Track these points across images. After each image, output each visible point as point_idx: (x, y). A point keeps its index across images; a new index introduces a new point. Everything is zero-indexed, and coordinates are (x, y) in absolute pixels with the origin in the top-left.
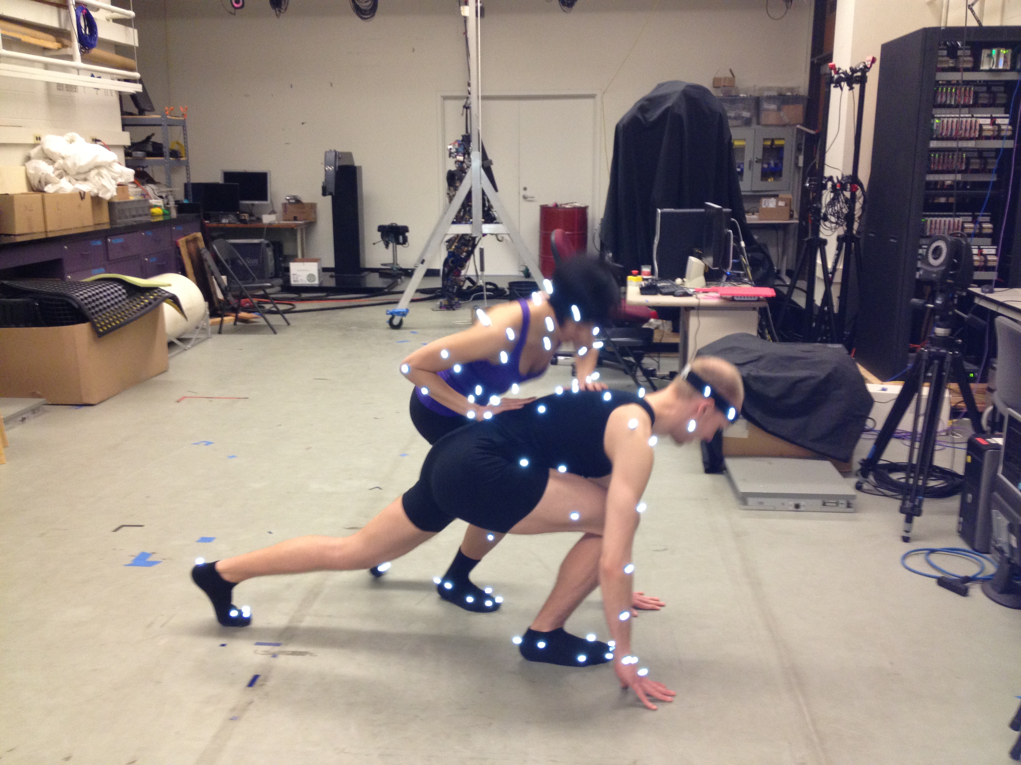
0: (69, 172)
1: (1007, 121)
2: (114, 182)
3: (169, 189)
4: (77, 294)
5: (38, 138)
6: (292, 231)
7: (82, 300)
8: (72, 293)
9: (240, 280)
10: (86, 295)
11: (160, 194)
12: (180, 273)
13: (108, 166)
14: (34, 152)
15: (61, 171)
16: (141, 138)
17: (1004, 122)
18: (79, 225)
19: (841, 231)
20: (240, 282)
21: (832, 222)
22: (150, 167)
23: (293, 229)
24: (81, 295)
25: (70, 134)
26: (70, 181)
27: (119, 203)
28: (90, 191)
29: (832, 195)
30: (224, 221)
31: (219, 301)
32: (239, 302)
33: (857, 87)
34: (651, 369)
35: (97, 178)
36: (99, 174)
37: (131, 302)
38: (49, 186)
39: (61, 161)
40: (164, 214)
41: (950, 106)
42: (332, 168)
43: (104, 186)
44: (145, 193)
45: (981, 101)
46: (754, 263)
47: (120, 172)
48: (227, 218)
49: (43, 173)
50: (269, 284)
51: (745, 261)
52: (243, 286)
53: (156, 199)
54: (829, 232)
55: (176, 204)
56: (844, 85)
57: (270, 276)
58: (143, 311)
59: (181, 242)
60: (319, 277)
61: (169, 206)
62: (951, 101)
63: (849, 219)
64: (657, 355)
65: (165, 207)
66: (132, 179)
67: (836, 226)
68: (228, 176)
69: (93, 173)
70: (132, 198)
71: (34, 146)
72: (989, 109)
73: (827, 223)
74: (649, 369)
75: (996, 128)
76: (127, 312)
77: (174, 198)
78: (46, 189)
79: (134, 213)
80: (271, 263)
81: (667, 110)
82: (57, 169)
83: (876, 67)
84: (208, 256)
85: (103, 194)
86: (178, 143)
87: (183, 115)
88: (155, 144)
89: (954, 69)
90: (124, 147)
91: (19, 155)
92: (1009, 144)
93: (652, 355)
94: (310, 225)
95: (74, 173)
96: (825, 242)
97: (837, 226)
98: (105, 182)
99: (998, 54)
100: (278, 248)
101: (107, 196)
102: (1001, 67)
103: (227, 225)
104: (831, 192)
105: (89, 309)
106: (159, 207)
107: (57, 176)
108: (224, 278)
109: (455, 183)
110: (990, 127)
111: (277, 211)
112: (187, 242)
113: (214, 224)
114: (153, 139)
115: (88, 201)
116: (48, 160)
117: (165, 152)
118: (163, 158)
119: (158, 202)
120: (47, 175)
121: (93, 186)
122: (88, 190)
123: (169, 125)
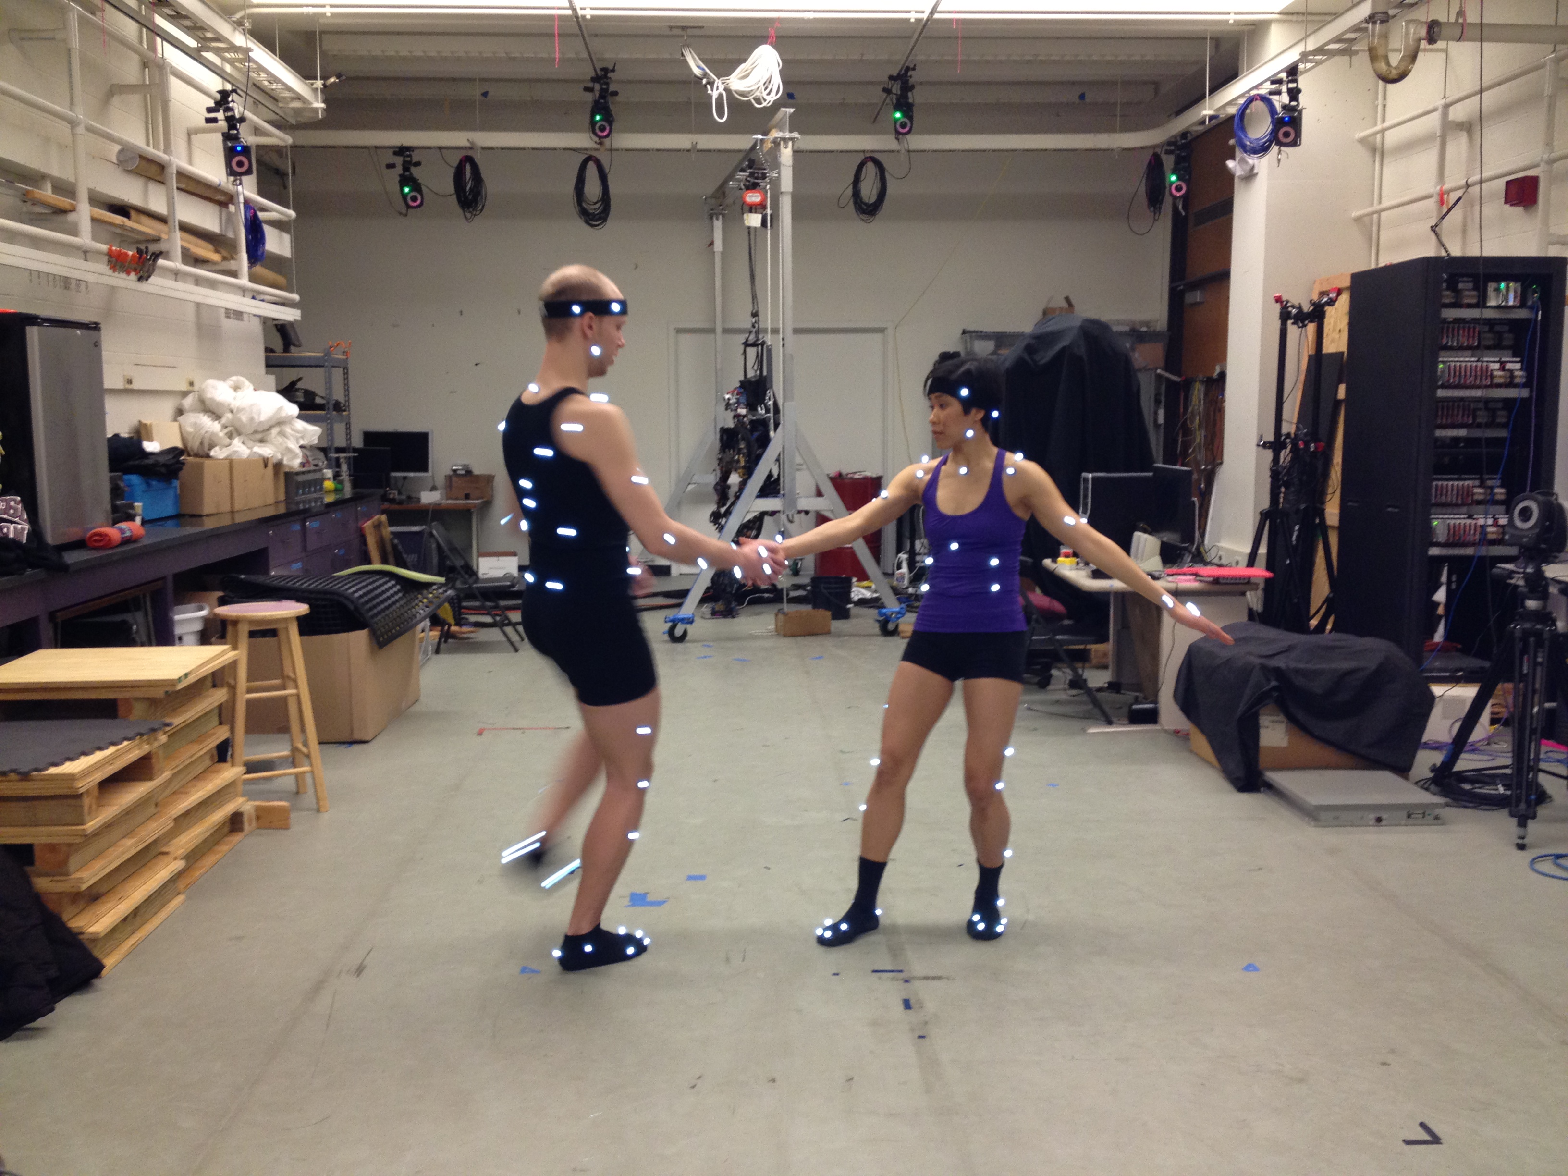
0: (243, 430)
1: (1518, 366)
2: (298, 444)
5: (191, 384)
13: (288, 421)
14: (188, 402)
15: (231, 428)
17: (1515, 366)
18: (262, 503)
25: (234, 378)
26: (243, 443)
28: (273, 457)
35: (280, 439)
36: (282, 434)
38: (217, 448)
39: (230, 416)
40: (337, 491)
41: (1451, 348)
43: (289, 450)
45: (1484, 343)
47: (302, 429)
49: (206, 432)
59: (368, 525)
61: (341, 478)
62: (1453, 342)
65: (337, 477)
69: (275, 431)
71: (185, 394)
72: (1496, 352)
75: (1508, 374)
78: (212, 453)
81: (1065, 347)
82: (225, 427)
85: (286, 461)
87: (345, 353)
89: (1456, 305)
91: (168, 406)
92: (1525, 393)
95: (250, 431)
98: (288, 444)
99: (1508, 288)
102: (1511, 303)
107: (226, 435)
110: (1501, 373)
111: (439, 487)
112: (373, 528)
114: (301, 385)
115: (270, 469)
116: (210, 414)
117: (328, 403)
118: (323, 412)
119: (329, 473)
120: (213, 434)
121: (274, 449)
122: (270, 454)
123: (333, 367)
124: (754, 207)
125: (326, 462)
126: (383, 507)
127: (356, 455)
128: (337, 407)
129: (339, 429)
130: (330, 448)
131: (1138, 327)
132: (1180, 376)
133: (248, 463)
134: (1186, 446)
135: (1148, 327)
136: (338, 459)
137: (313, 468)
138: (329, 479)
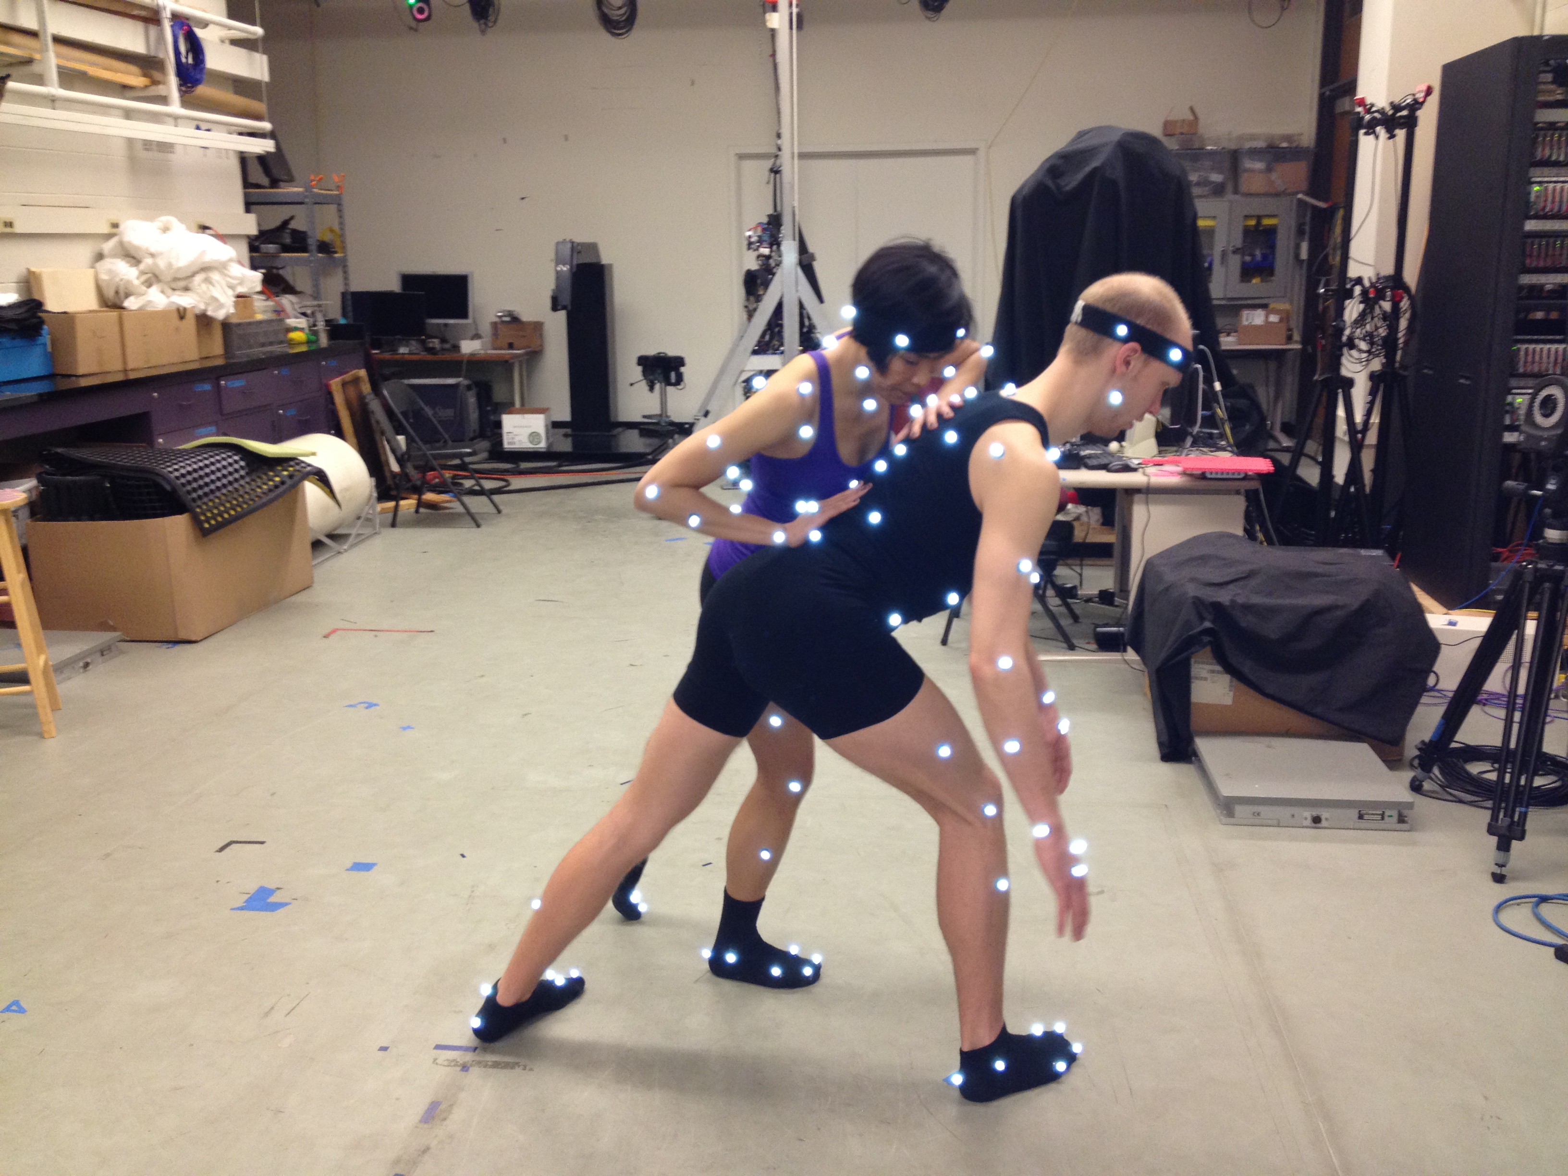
0: (162, 278)
2: (230, 293)
3: (316, 303)
4: (170, 469)
5: (115, 226)
6: (506, 365)
7: (177, 478)
8: (163, 468)
9: (426, 442)
10: (183, 471)
11: (303, 310)
12: (333, 432)
13: (221, 267)
14: (108, 246)
15: (149, 275)
16: (273, 223)
18: (175, 360)
19: (1376, 365)
20: (424, 447)
21: (1361, 351)
22: (289, 269)
23: (506, 362)
24: (176, 470)
25: (163, 218)
26: (163, 292)
27: (239, 325)
28: (194, 307)
29: (1362, 306)
30: (403, 350)
31: (394, 475)
32: (424, 477)
33: (1401, 134)
34: (1068, 586)
35: (204, 286)
36: (208, 280)
37: (253, 480)
38: (132, 299)
39: (148, 261)
40: (309, 342)
42: (566, 268)
43: (215, 299)
44: (280, 310)
46: (1235, 416)
47: (239, 275)
48: (407, 346)
49: (122, 280)
50: (468, 450)
51: (1221, 413)
52: (429, 453)
53: (297, 317)
54: (1358, 367)
55: (327, 325)
56: (1381, 130)
57: (472, 435)
58: (272, 495)
59: (335, 384)
60: (548, 438)
61: (316, 328)
62: (1559, 156)
63: (1389, 345)
64: (1078, 562)
65: (310, 330)
66: (259, 288)
67: (1368, 356)
68: (408, 280)
69: (198, 278)
70: (259, 317)
71: (109, 236)
73: (1354, 352)
74: (1065, 586)
76: (247, 496)
77: (324, 316)
78: (126, 304)
79: (262, 340)
80: (473, 415)
81: (1095, 170)
82: (143, 273)
83: (1434, 100)
84: (375, 406)
85: (214, 311)
86: (332, 231)
87: (339, 188)
88: (295, 232)
90: (248, 237)
91: (84, 252)
93: (1069, 561)
94: (534, 355)
95: (169, 278)
96: (1349, 383)
97: (1371, 357)
98: (216, 293)
100: (484, 392)
101: (220, 315)
103: (406, 356)
104: (1361, 302)
105: (189, 492)
106: (301, 330)
107: (143, 283)
108: (401, 439)
109: (757, 291)
111: (483, 335)
112: (344, 384)
113: (387, 356)
114: (293, 225)
115: (190, 324)
116: (130, 259)
118: (307, 254)
119: (299, 322)
120: (128, 282)
121: (198, 299)
122: (190, 304)
133: (162, 315)
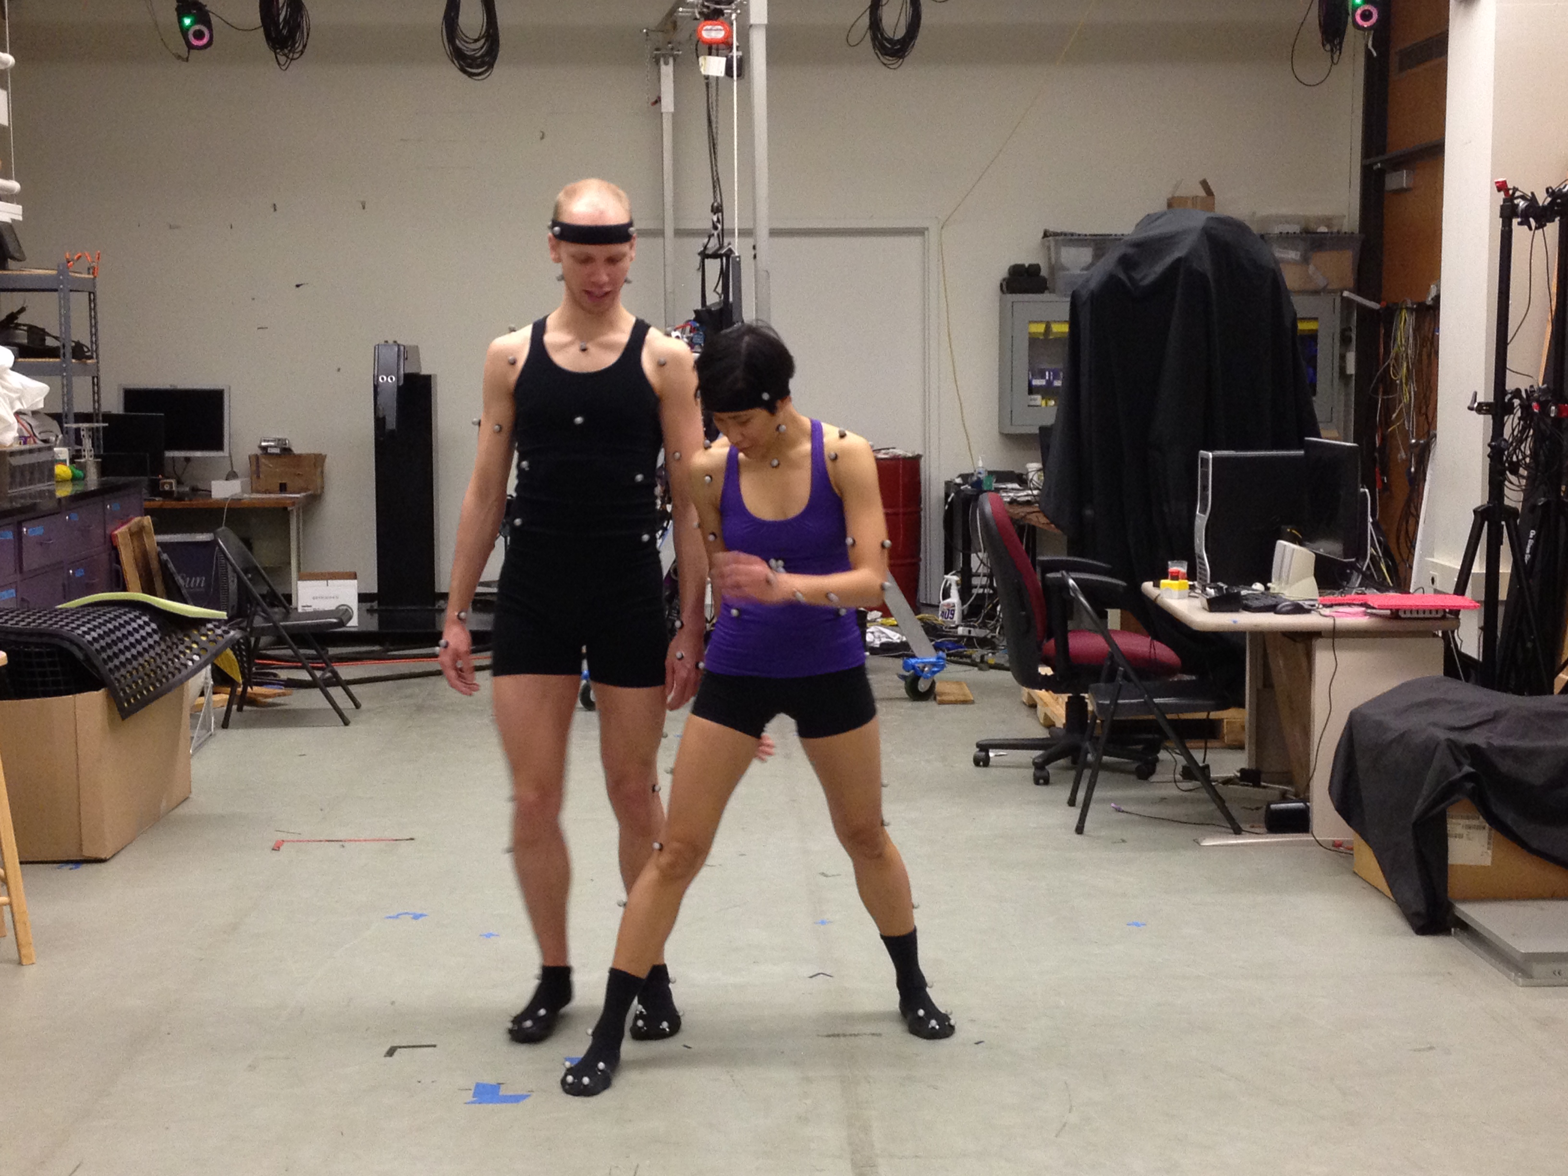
2: (10, 409)
40: (76, 480)
42: (392, 379)
53: (59, 445)
59: (120, 535)
61: (82, 460)
65: (76, 463)
81: (1177, 264)
87: (91, 270)
112: (129, 535)
117: (64, 346)
118: (58, 360)
119: (63, 452)
123: (71, 291)
124: (714, 46)
125: (60, 436)
126: (147, 504)
127: (107, 425)
128: (79, 352)
129: (82, 386)
130: (66, 416)
131: (1312, 226)
132: (1378, 302)
134: (1388, 409)
135: (1328, 226)
136: (78, 431)
137: (40, 444)
138: (63, 462)
